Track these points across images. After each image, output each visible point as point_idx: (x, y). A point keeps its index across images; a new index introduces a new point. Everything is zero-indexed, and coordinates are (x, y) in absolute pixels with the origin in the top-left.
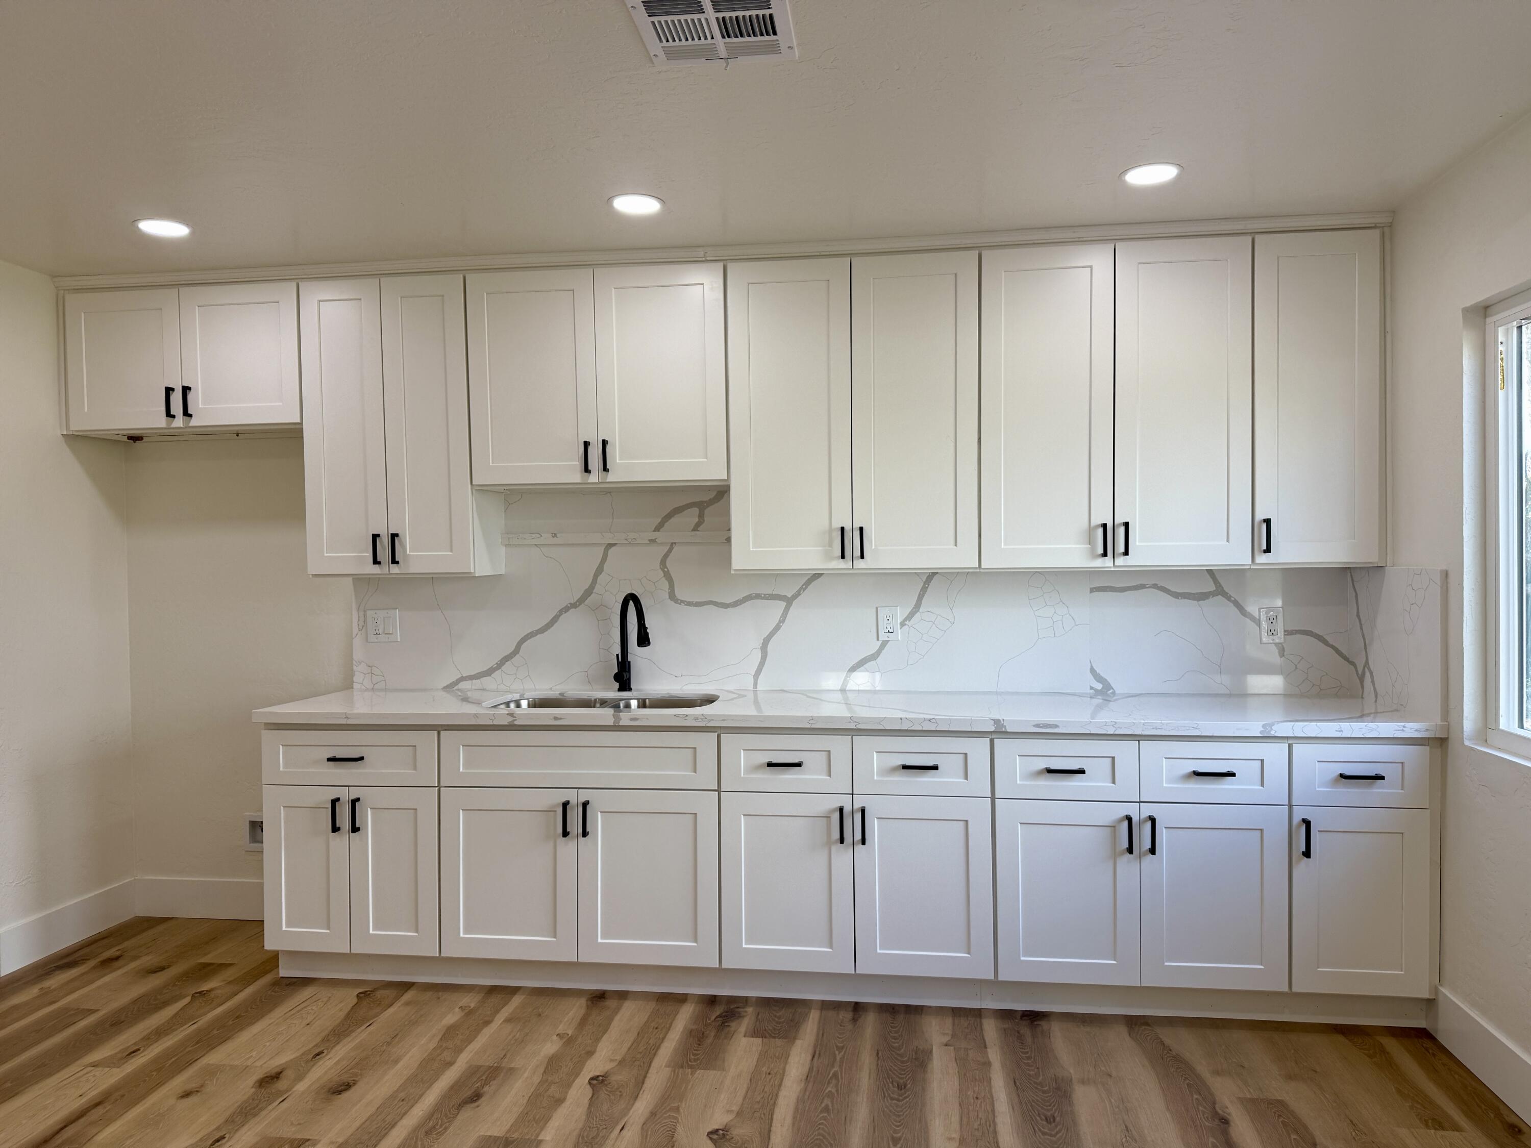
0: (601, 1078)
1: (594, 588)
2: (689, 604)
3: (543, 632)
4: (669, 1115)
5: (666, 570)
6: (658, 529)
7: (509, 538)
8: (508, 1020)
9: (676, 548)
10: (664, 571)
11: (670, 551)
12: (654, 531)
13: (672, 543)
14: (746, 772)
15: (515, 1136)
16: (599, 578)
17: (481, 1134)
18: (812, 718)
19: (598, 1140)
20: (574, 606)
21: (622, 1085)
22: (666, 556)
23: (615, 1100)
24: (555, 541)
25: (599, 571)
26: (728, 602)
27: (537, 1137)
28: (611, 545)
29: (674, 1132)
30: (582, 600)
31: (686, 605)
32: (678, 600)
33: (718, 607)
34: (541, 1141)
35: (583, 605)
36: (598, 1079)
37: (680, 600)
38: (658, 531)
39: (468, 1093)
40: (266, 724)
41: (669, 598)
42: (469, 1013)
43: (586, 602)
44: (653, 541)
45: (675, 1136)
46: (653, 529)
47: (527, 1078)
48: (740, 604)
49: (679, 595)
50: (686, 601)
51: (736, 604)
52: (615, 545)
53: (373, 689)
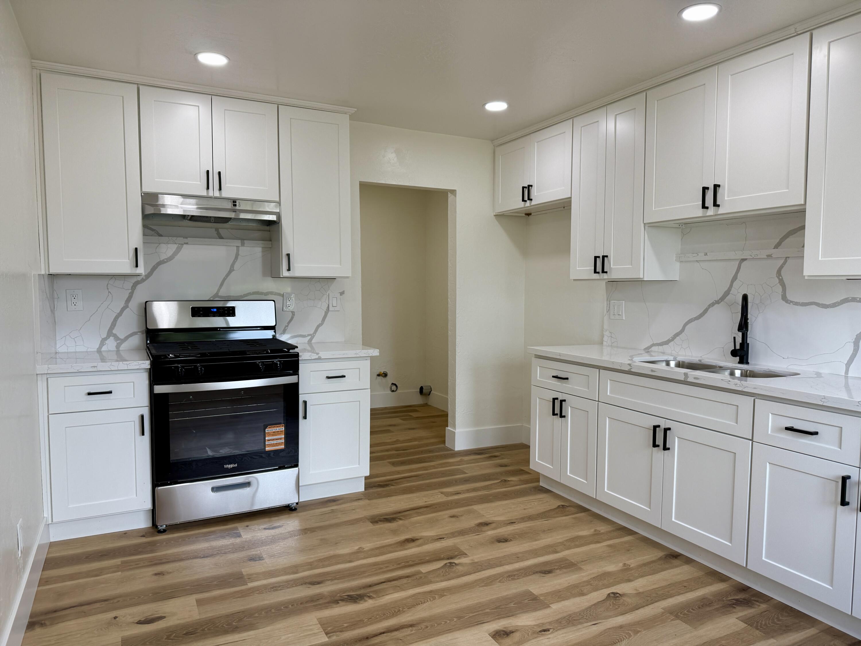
0: (618, 595)
1: (731, 290)
2: (797, 304)
3: (698, 319)
4: (629, 633)
5: (781, 278)
6: (777, 247)
7: (680, 257)
8: (609, 546)
9: (789, 261)
10: (779, 279)
11: (784, 263)
12: (774, 248)
13: (787, 257)
14: (772, 431)
15: (541, 598)
16: (734, 283)
17: (529, 589)
18: (824, 397)
19: (576, 622)
20: (717, 302)
21: (625, 605)
22: (781, 267)
23: (611, 609)
24: (706, 258)
25: (735, 278)
26: (828, 304)
27: (550, 604)
28: (743, 260)
29: (619, 642)
30: (722, 299)
31: (794, 304)
32: (788, 300)
33: (819, 307)
34: (550, 607)
35: (723, 302)
36: (616, 595)
37: (790, 301)
38: (777, 248)
39: (547, 568)
40: (535, 355)
41: (782, 299)
42: (597, 534)
43: (725, 300)
44: (769, 256)
45: (617, 644)
46: (773, 247)
47: (582, 576)
48: (838, 306)
49: (789, 297)
50: (794, 302)
51: (834, 305)
52: (746, 259)
53: (611, 345)
